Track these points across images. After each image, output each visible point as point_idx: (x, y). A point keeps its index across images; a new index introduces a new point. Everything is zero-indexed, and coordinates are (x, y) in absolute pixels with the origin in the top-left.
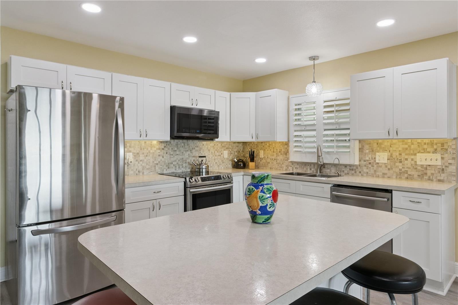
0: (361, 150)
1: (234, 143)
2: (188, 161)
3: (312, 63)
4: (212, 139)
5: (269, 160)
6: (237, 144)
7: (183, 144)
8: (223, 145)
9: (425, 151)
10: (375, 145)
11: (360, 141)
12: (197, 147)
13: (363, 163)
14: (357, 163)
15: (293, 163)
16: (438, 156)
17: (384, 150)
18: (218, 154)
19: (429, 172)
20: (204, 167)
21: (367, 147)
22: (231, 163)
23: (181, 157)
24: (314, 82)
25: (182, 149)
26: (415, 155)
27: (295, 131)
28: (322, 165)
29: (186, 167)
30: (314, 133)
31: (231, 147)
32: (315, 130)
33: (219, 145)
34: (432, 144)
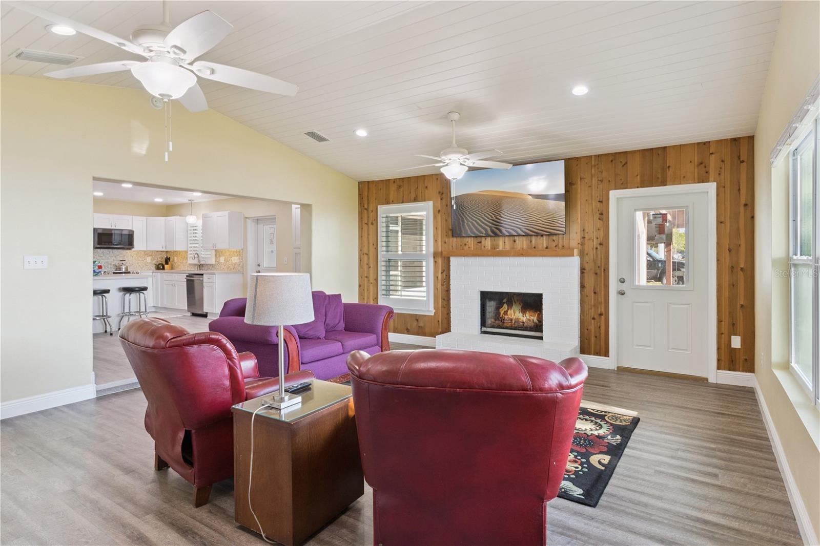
0: (216, 255)
1: (157, 251)
2: (113, 264)
3: (190, 202)
4: (130, 249)
5: (179, 264)
6: (161, 253)
7: (108, 252)
8: (146, 253)
9: (235, 256)
10: (220, 253)
11: (215, 251)
12: (121, 254)
13: (217, 263)
14: (214, 263)
15: (190, 264)
16: (238, 257)
17: (224, 256)
18: (141, 259)
19: (236, 266)
20: (123, 267)
21: (218, 254)
22: (154, 266)
23: (107, 261)
24: (191, 215)
25: (108, 256)
26: (231, 257)
27: (191, 244)
28: (200, 265)
29: (111, 267)
30: (197, 245)
31: (153, 254)
32: (198, 243)
33: (143, 253)
34: (236, 252)
